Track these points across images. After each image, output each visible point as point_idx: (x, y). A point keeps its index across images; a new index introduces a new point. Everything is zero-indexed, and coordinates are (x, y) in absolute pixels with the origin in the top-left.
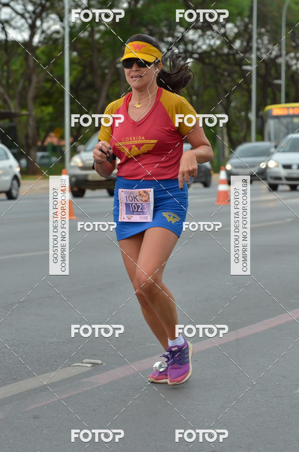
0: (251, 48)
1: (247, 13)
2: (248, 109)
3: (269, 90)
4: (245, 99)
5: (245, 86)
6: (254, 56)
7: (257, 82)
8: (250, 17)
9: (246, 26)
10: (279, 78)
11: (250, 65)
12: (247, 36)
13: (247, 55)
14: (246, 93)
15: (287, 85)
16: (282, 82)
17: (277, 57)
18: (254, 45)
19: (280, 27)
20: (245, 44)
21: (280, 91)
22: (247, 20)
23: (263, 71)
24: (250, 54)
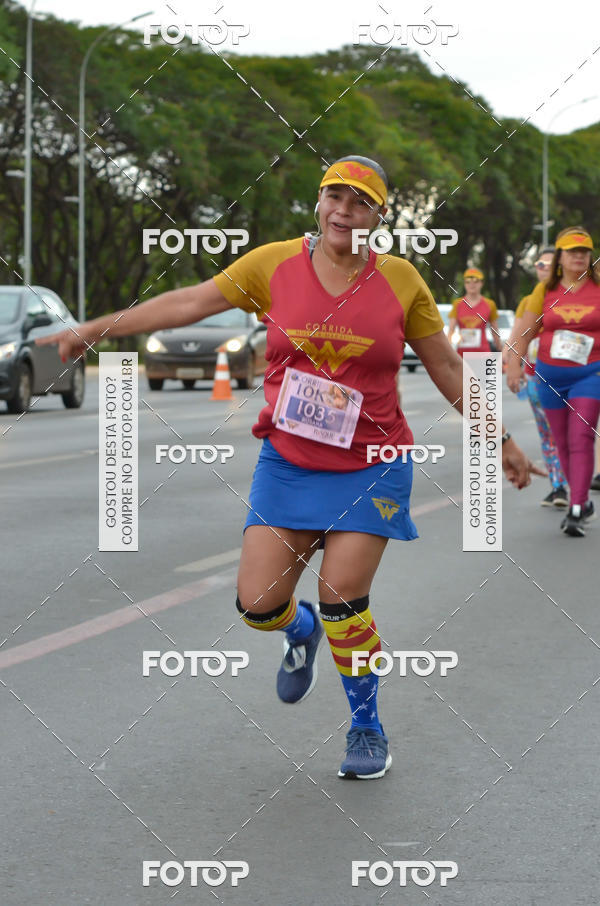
0: (23, 137)
1: (14, 73)
2: (18, 251)
3: (56, 215)
4: (12, 231)
5: (11, 207)
6: (27, 153)
7: (33, 199)
8: (21, 80)
9: (13, 97)
10: (74, 191)
11: (22, 169)
12: (14, 116)
13: (16, 151)
14: (13, 220)
15: (88, 206)
16: (80, 199)
17: (70, 154)
18: (29, 132)
19: (78, 98)
20: (11, 129)
21: (76, 216)
22: (14, 86)
23: (44, 180)
24: (22, 150)
